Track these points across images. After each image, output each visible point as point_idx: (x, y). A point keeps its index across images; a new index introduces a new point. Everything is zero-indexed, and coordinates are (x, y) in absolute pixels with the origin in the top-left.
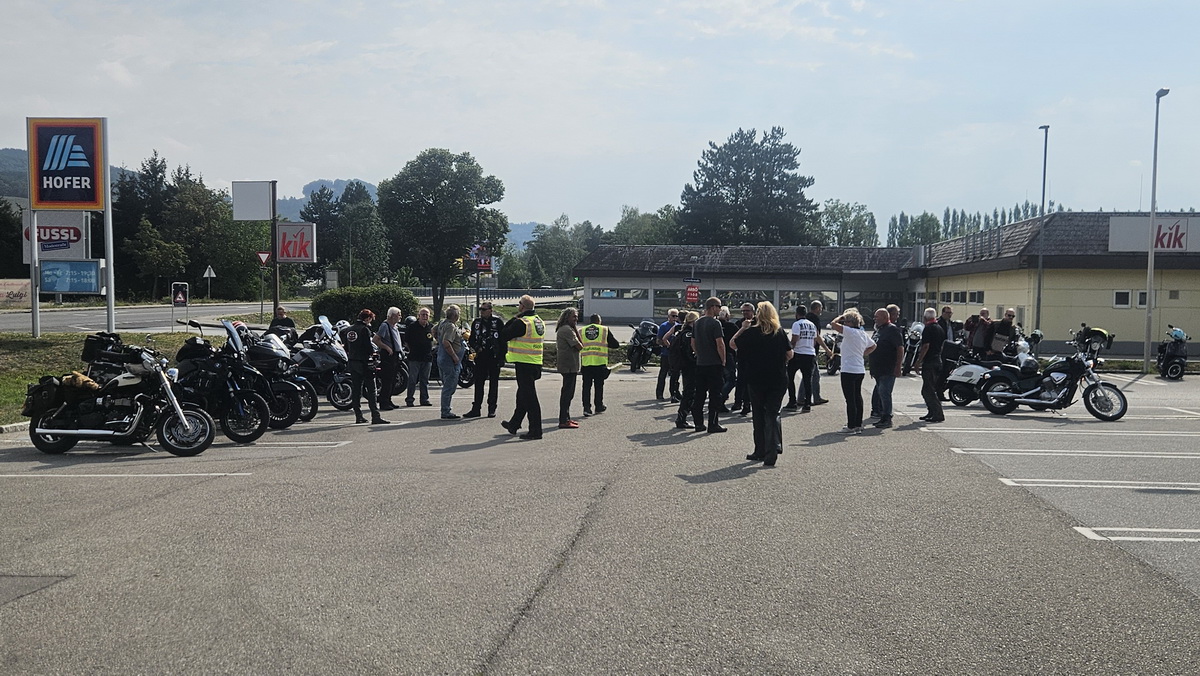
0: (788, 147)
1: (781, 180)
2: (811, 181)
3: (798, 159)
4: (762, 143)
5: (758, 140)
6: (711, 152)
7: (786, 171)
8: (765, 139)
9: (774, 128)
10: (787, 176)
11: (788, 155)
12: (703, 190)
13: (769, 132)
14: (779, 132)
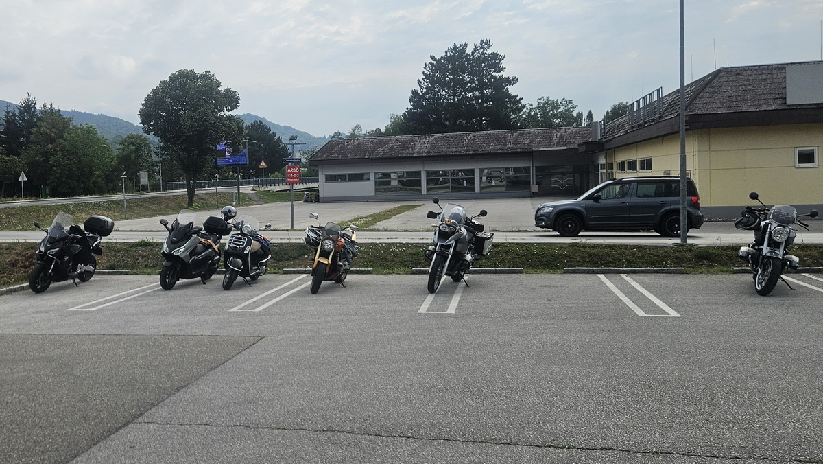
0: (495, 55)
1: (489, 80)
2: (515, 80)
3: (503, 64)
4: (473, 53)
5: (469, 51)
6: (431, 63)
7: (494, 74)
8: (475, 50)
9: (482, 41)
10: (495, 77)
11: (495, 61)
12: (427, 93)
13: (478, 45)
14: (486, 43)
